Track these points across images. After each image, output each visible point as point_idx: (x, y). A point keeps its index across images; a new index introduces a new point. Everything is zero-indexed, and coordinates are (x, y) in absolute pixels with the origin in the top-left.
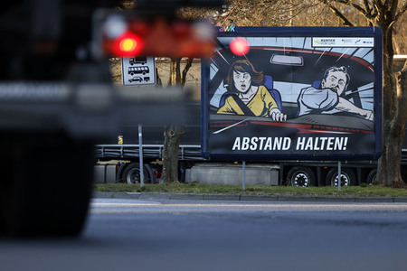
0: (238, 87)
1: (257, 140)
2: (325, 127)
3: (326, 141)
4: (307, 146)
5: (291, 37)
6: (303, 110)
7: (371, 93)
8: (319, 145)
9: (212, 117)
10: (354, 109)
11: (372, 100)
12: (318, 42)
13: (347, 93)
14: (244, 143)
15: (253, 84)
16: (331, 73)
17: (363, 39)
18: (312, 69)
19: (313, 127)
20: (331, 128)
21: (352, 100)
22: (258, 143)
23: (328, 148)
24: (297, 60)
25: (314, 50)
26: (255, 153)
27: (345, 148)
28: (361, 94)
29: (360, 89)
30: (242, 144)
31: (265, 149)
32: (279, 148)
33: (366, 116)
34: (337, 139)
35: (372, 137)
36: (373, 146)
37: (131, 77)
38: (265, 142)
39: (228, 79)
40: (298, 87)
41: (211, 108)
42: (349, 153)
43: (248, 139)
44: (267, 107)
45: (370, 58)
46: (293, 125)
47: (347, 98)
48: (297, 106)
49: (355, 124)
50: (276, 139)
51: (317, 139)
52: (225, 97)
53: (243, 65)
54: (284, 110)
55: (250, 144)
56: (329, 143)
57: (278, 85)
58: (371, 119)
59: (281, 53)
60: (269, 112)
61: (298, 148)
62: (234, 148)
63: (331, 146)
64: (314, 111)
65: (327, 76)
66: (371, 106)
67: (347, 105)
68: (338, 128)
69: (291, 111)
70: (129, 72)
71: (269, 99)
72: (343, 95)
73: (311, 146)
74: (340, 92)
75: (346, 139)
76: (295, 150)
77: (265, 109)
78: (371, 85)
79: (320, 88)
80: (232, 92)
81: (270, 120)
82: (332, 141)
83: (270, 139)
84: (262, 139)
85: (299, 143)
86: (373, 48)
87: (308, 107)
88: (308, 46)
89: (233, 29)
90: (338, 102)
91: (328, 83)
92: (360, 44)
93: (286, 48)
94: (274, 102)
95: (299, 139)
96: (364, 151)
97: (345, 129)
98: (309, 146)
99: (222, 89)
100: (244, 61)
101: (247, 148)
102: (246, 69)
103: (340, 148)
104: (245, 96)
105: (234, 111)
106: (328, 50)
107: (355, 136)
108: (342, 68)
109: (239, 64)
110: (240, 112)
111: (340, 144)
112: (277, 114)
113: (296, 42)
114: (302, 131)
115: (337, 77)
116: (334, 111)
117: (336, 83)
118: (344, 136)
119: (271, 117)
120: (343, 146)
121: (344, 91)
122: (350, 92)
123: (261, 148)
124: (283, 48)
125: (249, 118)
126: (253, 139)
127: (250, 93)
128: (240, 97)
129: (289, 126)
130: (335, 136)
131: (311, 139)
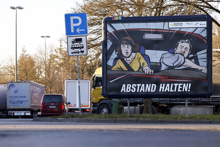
0: (124, 53)
1: (135, 86)
2: (177, 78)
3: (178, 86)
4: (166, 89)
5: (155, 22)
6: (163, 67)
7: (205, 56)
8: (173, 89)
9: (109, 72)
10: (194, 66)
11: (206, 60)
12: (172, 25)
13: (190, 56)
14: (128, 88)
15: (133, 51)
16: (180, 44)
17: (200, 23)
18: (169, 42)
19: (169, 77)
20: (181, 78)
21: (193, 60)
22: (136, 88)
23: (179, 90)
24: (159, 36)
25: (170, 30)
26: (135, 94)
27: (189, 91)
28: (199, 57)
29: (198, 53)
30: (126, 89)
31: (141, 91)
32: (149, 91)
33: (202, 70)
34: (184, 85)
35: (206, 83)
36: (207, 89)
37: (73, 51)
38: (140, 87)
39: (118, 49)
40: (160, 53)
41: (108, 67)
42: (192, 93)
43: (130, 85)
44: (142, 65)
45: (204, 34)
46: (157, 76)
47: (190, 59)
48: (159, 64)
49: (195, 75)
50: (147, 85)
51: (172, 85)
52: (116, 60)
53: (127, 40)
54: (151, 67)
55: (131, 88)
56: (180, 87)
57: (148, 52)
58: (205, 72)
59: (150, 32)
60: (143, 69)
61: (160, 91)
62: (122, 91)
63: (181, 89)
64: (170, 68)
65: (177, 46)
66: (205, 64)
67: (190, 64)
68: (185, 78)
69: (156, 68)
70: (72, 48)
71: (143, 60)
72: (188, 58)
73: (168, 89)
74: (186, 56)
75: (190, 84)
76: (159, 92)
77: (140, 67)
78: (205, 51)
79: (174, 53)
80: (120, 57)
81: (143, 73)
82: (181, 86)
83: (143, 85)
84: (139, 85)
85: (161, 87)
86: (206, 28)
87: (166, 65)
88: (166, 28)
89: (120, 18)
90: (185, 62)
91: (178, 50)
92: (198, 26)
93: (153, 29)
94: (146, 63)
95: (161, 85)
96: (201, 92)
97: (189, 78)
98: (167, 89)
99: (114, 55)
100: (128, 38)
101: (129, 91)
102: (128, 43)
103: (186, 90)
104: (128, 59)
105: (121, 69)
106: (178, 29)
107: (195, 83)
108: (187, 41)
109: (124, 40)
110: (125, 69)
111: (186, 88)
112: (147, 70)
113: (159, 25)
114: (163, 80)
115: (184, 46)
116: (182, 67)
117: (183, 50)
118: (189, 83)
119: (144, 72)
120: (188, 89)
121: (188, 55)
122: (192, 56)
123: (138, 91)
124: (151, 29)
125: (130, 73)
126: (133, 85)
127: (131, 57)
128: (125, 59)
129: (155, 77)
130: (183, 83)
131: (168, 85)
